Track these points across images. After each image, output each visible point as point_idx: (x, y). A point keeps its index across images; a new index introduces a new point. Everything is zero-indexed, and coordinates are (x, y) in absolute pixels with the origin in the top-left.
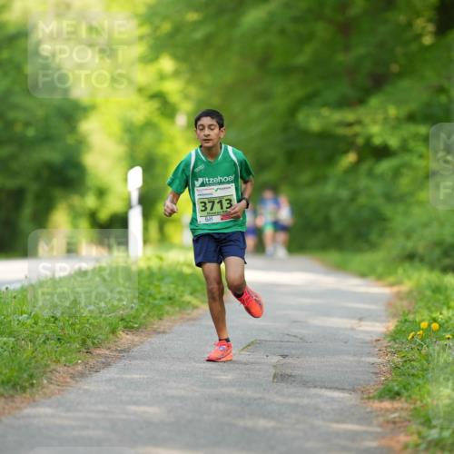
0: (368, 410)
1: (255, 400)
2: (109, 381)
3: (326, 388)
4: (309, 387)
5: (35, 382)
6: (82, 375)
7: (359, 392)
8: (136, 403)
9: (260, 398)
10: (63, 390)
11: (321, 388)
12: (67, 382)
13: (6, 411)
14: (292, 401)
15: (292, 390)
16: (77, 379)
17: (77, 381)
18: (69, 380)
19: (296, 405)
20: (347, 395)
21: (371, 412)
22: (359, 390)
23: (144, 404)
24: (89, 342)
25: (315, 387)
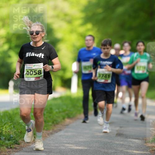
0: (147, 146)
1: (109, 143)
2: (60, 136)
3: (133, 138)
4: (128, 138)
5: (35, 136)
6: (52, 134)
7: (145, 140)
8: (68, 143)
9: (111, 142)
10: (44, 139)
11: (132, 138)
12: (46, 136)
13: (25, 146)
14: (121, 143)
15: (122, 139)
16: (50, 135)
17: (49, 136)
18: (47, 135)
19: (123, 144)
20: (140, 141)
21: (148, 147)
22: (144, 139)
23: (71, 144)
24: (55, 122)
25: (130, 138)
